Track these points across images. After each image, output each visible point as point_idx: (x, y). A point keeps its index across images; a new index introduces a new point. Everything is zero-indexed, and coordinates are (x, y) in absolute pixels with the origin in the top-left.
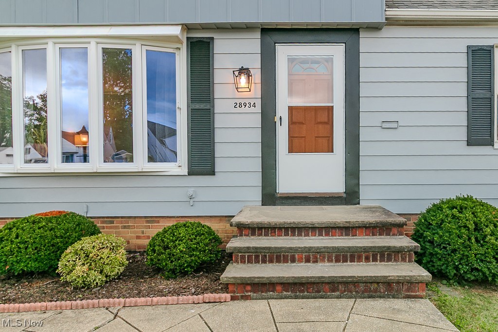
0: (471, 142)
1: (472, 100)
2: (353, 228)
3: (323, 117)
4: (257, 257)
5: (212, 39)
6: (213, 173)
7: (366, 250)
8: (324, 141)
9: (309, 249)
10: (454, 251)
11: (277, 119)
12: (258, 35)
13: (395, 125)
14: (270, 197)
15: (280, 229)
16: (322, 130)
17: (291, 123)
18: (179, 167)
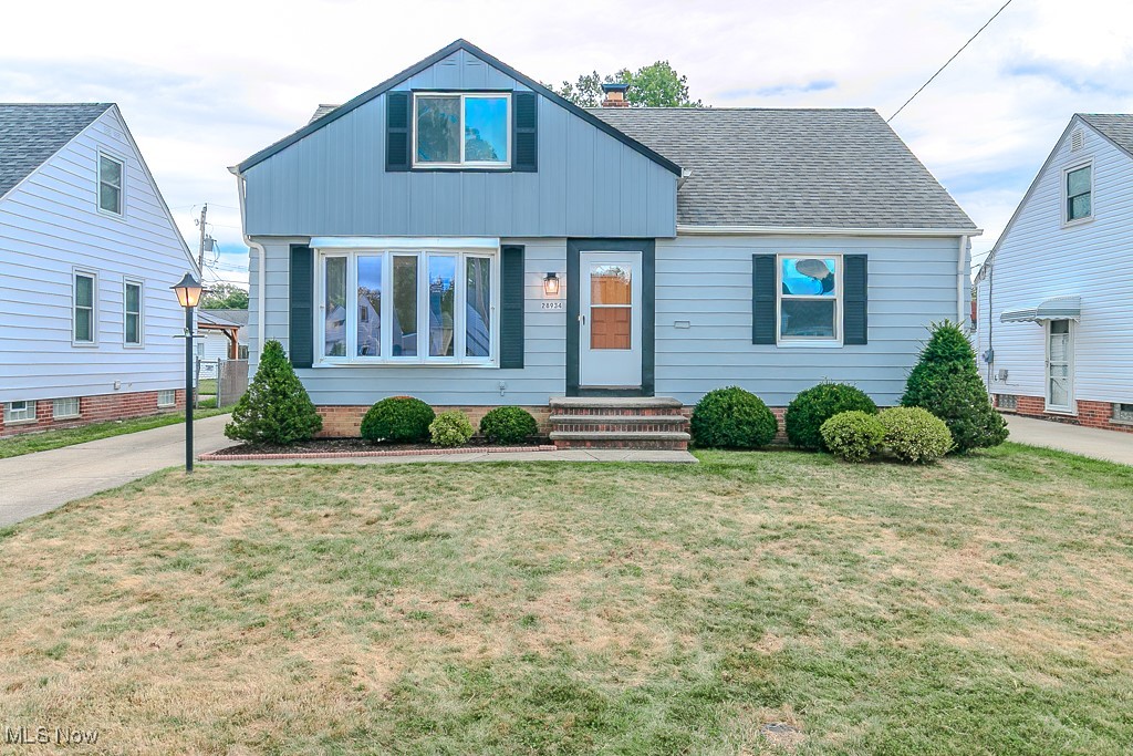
0: (755, 341)
1: (756, 302)
2: (643, 409)
3: (622, 316)
4: (571, 427)
5: (523, 246)
6: (522, 367)
7: (649, 422)
8: (622, 339)
9: (609, 422)
10: (713, 424)
11: (580, 318)
12: (565, 243)
13: (686, 325)
14: (573, 388)
15: (587, 409)
16: (621, 328)
17: (593, 321)
18: (491, 361)
